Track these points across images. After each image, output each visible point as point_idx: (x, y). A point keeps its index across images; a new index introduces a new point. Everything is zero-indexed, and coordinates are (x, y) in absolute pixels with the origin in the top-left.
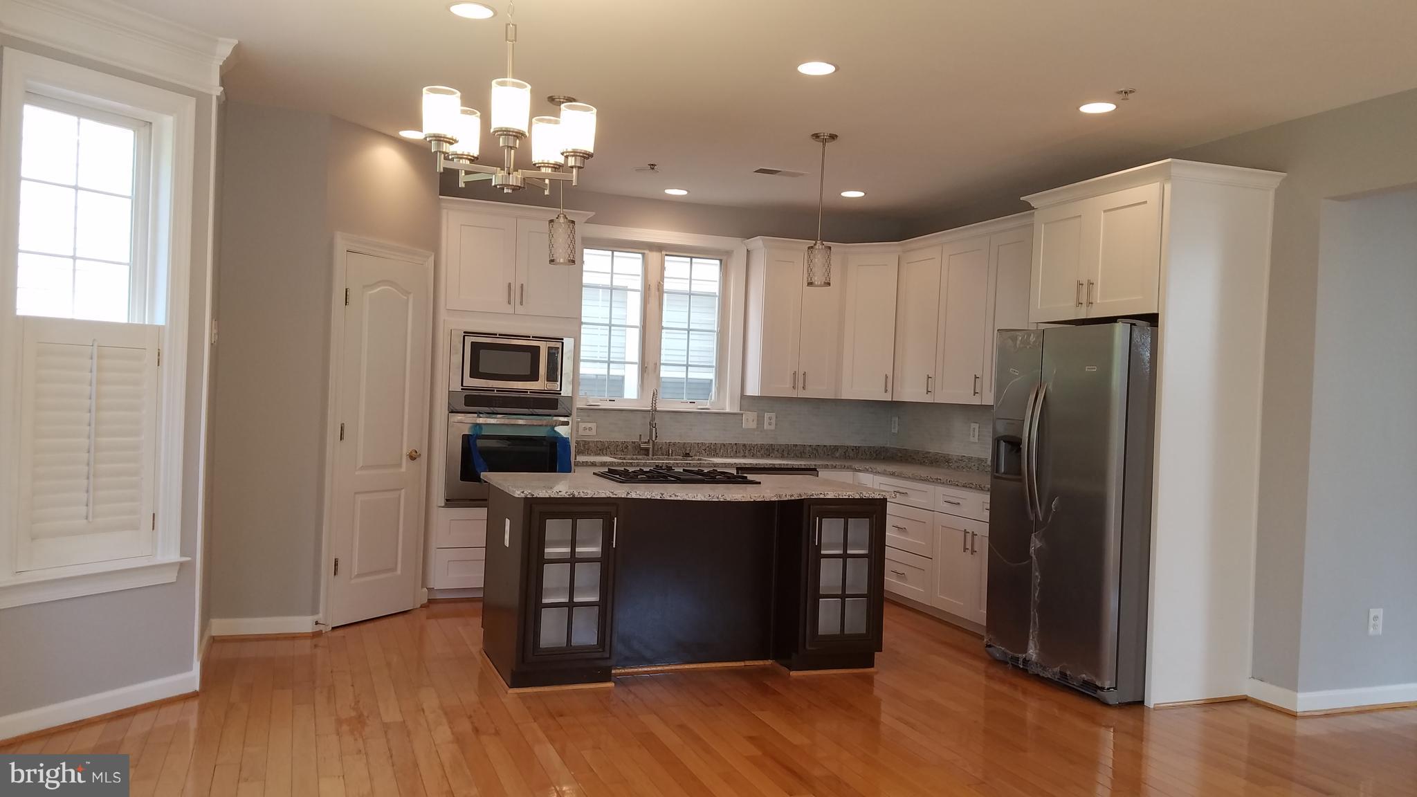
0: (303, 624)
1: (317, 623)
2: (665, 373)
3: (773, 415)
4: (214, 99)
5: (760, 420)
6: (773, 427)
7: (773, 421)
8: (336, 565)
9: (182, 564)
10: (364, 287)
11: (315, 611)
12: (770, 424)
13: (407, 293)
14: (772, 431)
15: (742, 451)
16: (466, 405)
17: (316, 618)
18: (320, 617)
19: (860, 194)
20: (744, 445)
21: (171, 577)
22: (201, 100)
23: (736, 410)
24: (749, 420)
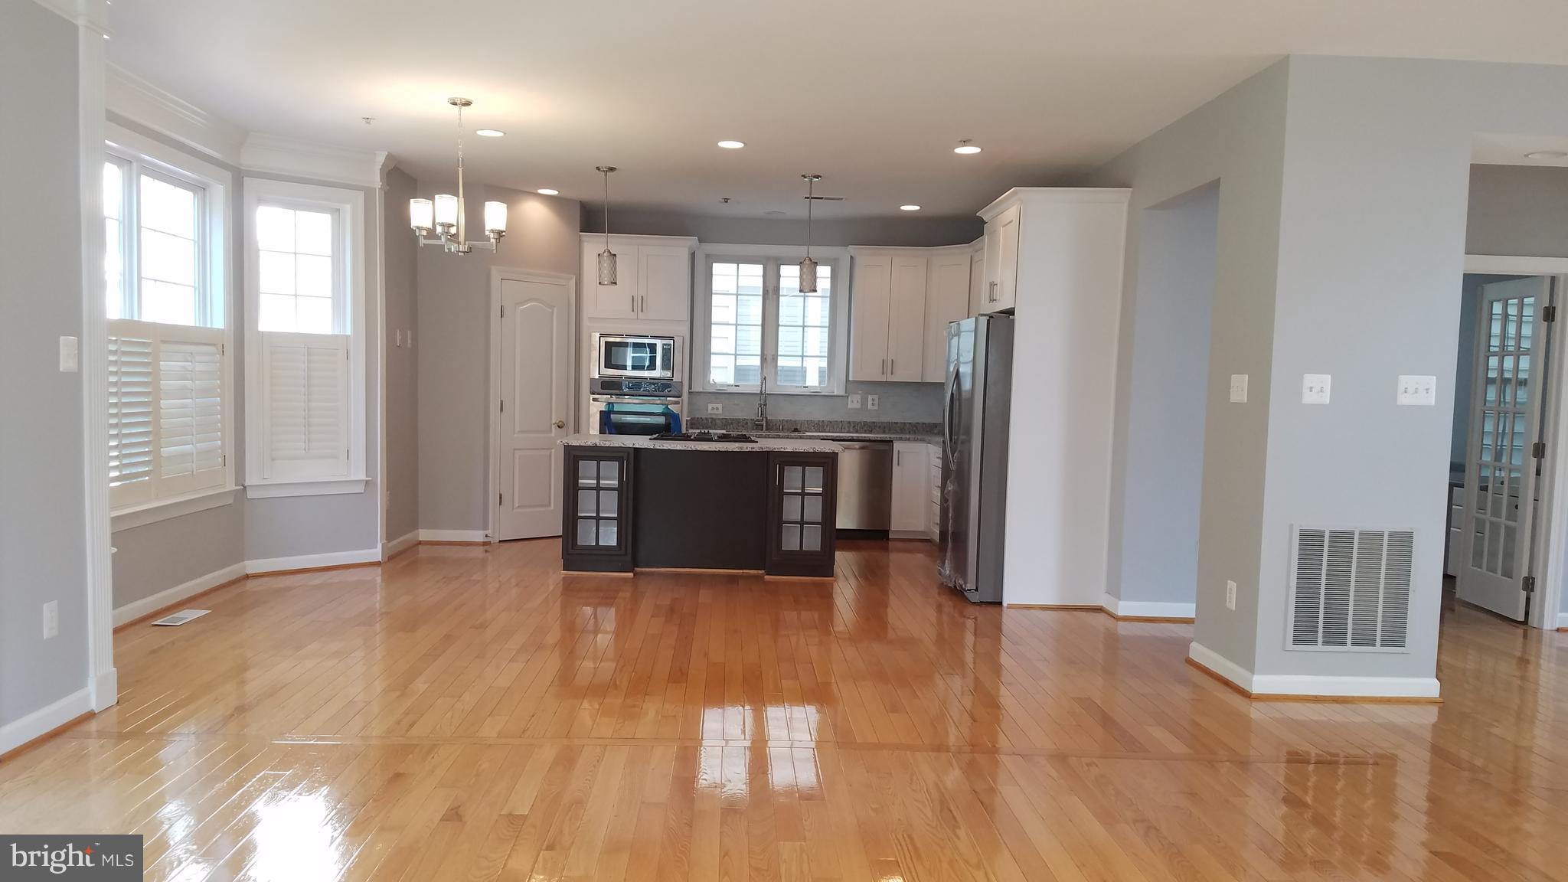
0: (478, 536)
1: (486, 536)
2: (782, 362)
3: (876, 397)
4: (377, 190)
5: (864, 402)
6: (876, 407)
7: (876, 402)
8: (501, 498)
9: (367, 482)
10: (517, 304)
11: (485, 528)
12: (873, 404)
13: (552, 307)
14: (875, 410)
15: (846, 428)
16: (602, 388)
17: (486, 532)
18: (489, 532)
19: (918, 208)
20: (849, 422)
21: (361, 489)
22: (368, 193)
23: (842, 393)
24: (854, 402)
